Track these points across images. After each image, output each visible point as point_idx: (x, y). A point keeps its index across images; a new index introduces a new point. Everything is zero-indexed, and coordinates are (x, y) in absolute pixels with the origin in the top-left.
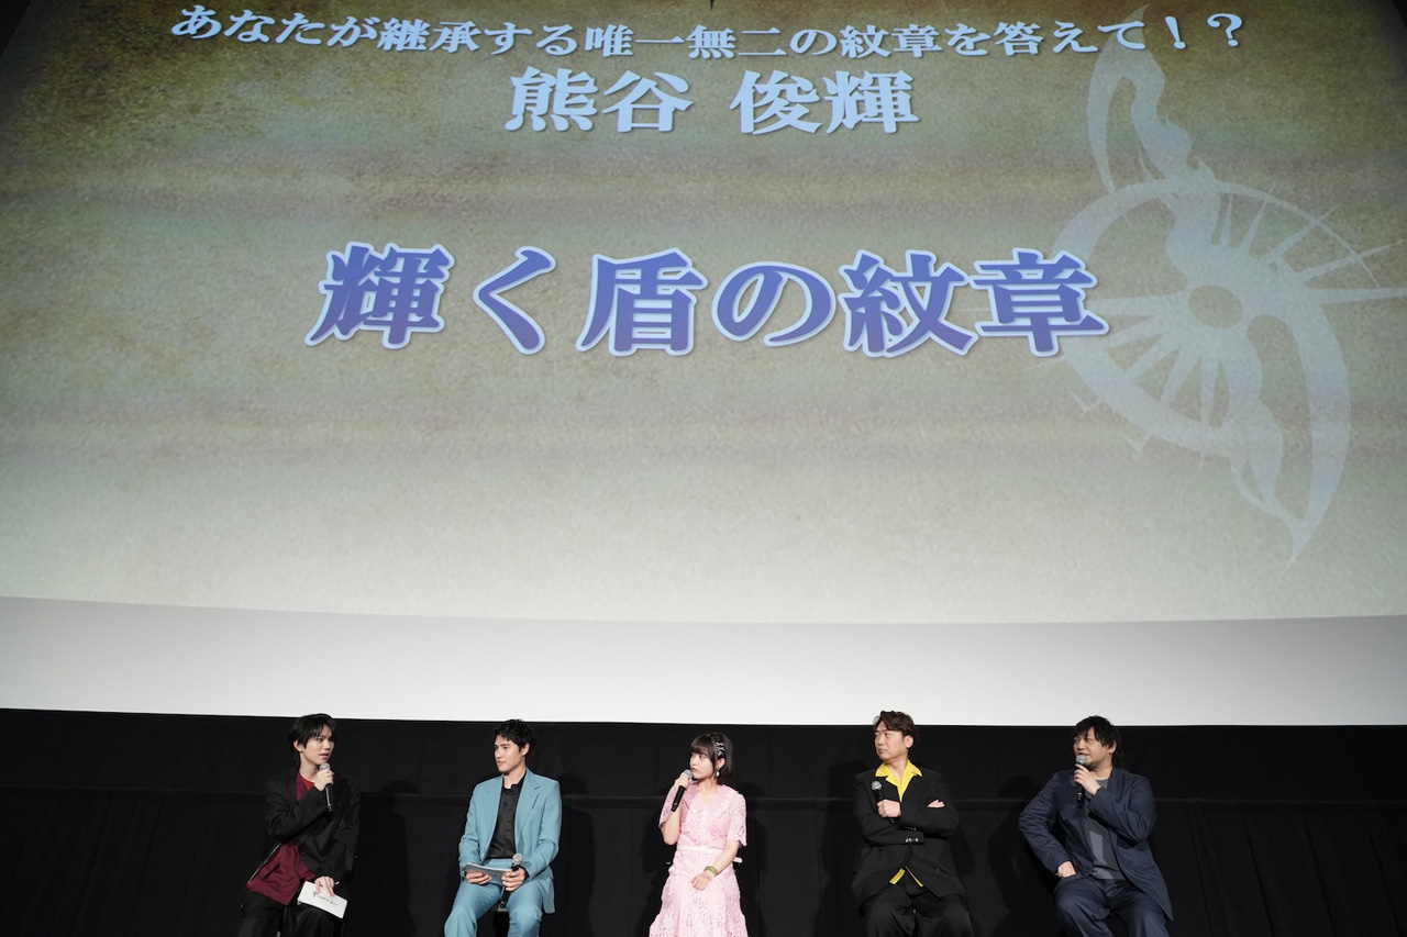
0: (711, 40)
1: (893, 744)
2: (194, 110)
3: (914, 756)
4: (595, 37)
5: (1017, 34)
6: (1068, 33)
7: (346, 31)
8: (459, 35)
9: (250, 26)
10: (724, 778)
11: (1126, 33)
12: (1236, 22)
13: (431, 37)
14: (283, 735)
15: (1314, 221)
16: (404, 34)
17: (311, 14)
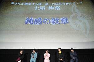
0: (47, 4)
2: (12, 9)
4: (39, 4)
5: (67, 3)
6: (70, 3)
7: (22, 4)
8: (30, 4)
9: (16, 3)
11: (74, 3)
12: (81, 2)
13: (28, 4)
14: (19, 50)
15: (87, 15)
16: (26, 4)
17: (20, 2)
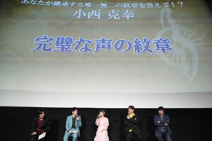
0: (104, 5)
1: (131, 111)
3: (134, 112)
4: (86, 4)
5: (150, 5)
6: (157, 4)
7: (48, 3)
8: (66, 4)
9: (33, 2)
10: (105, 116)
11: (166, 5)
12: (182, 3)
